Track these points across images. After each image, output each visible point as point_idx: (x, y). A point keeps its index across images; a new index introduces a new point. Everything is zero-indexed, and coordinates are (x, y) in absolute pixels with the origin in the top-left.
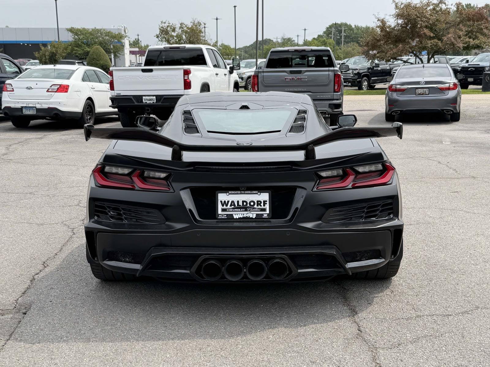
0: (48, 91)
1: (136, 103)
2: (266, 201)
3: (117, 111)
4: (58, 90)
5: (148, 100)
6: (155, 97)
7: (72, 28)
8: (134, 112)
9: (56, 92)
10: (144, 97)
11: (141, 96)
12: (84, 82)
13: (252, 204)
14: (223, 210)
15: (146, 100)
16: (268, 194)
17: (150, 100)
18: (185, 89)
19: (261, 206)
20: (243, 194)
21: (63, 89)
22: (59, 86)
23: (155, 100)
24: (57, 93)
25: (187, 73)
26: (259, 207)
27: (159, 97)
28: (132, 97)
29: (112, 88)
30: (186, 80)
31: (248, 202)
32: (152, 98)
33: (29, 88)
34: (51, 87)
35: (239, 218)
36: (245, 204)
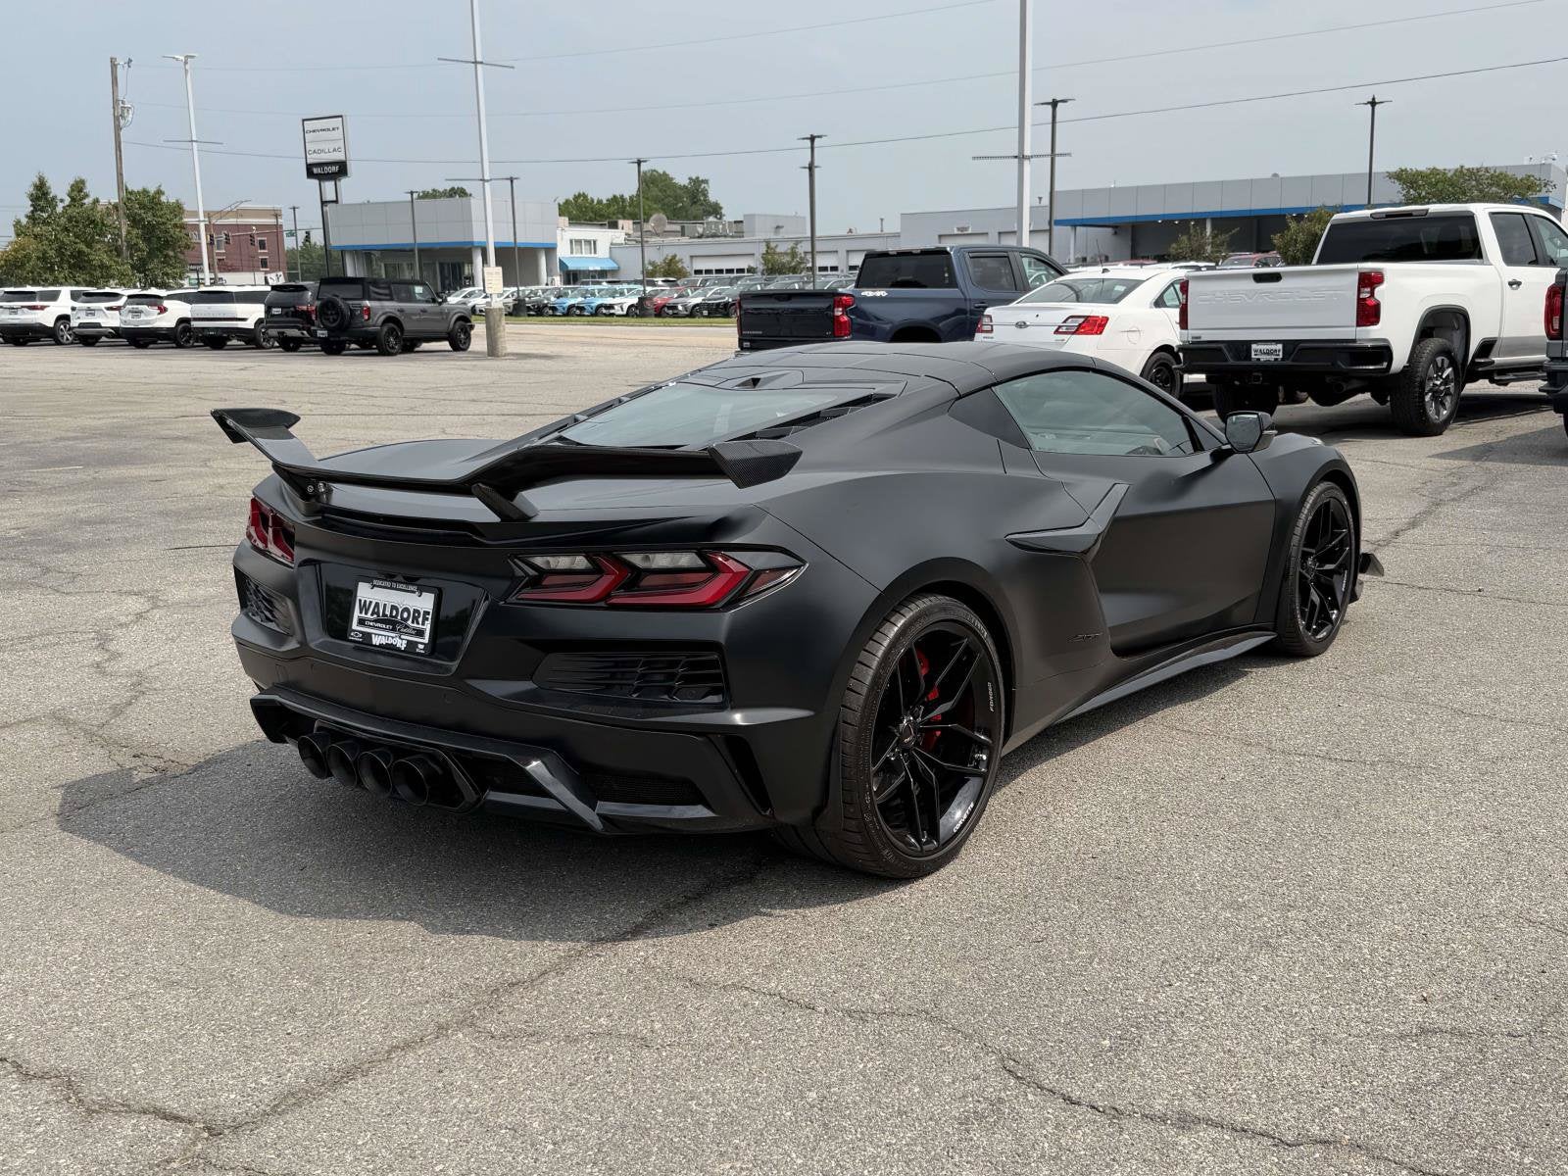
0: (1057, 332)
1: (1231, 362)
2: (428, 613)
3: (1205, 381)
4: (1079, 330)
5: (1265, 353)
6: (1280, 346)
7: (1402, 171)
8: (1237, 383)
9: (1074, 333)
10: (1254, 346)
11: (1248, 344)
12: (1158, 309)
13: (405, 615)
14: (361, 622)
15: (1259, 354)
16: (433, 595)
17: (1269, 353)
18: (1358, 325)
19: (418, 623)
20: (393, 589)
21: (1094, 326)
22: (1082, 320)
23: (1281, 353)
24: (1077, 336)
25: (1369, 281)
26: (415, 625)
27: (1290, 346)
28: (1222, 346)
29: (1184, 323)
30: (1364, 299)
31: (400, 610)
32: (1273, 347)
33: (1021, 325)
34: (1065, 322)
35: (381, 646)
36: (394, 613)
